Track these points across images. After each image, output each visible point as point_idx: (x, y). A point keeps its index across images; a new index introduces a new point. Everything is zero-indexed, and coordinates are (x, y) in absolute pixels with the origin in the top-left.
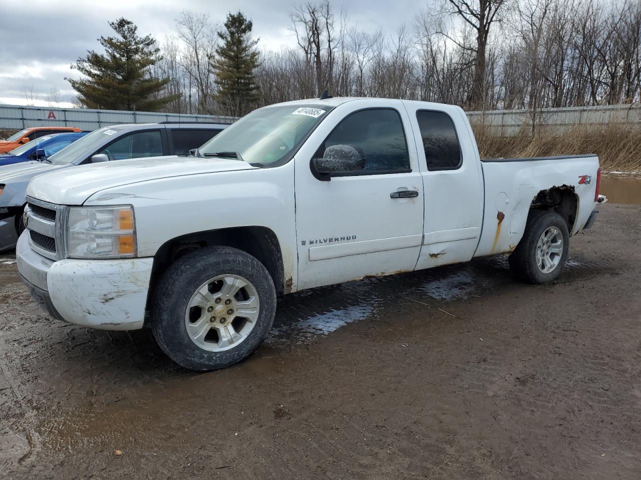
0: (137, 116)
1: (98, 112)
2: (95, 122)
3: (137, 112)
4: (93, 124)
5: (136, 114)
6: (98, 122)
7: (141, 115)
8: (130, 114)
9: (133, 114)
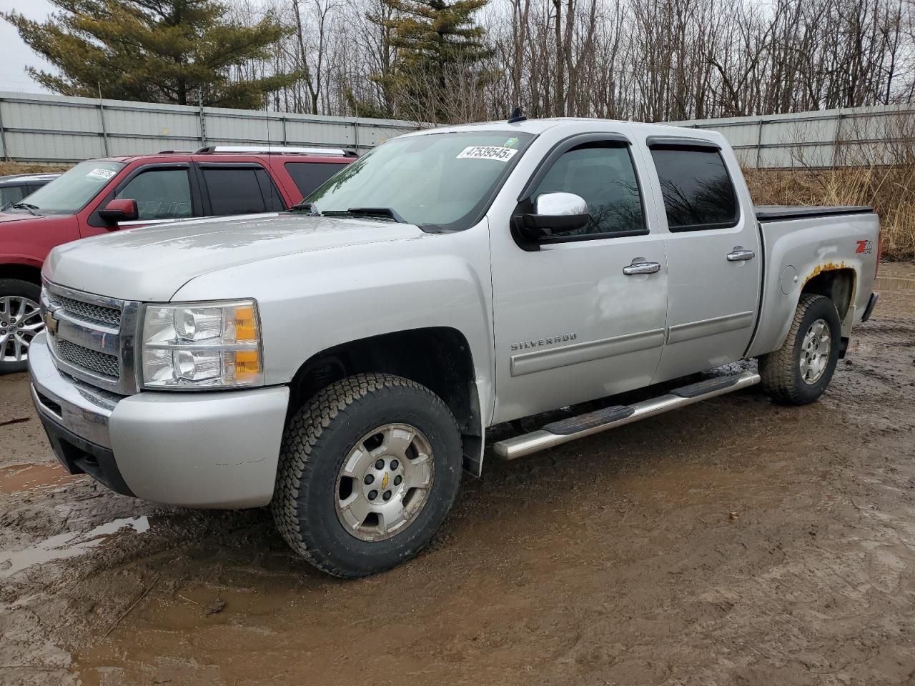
0: (208, 120)
1: (98, 107)
2: (91, 135)
3: (208, 110)
4: (87, 139)
5: (205, 114)
6: (101, 135)
7: (220, 116)
8: (189, 114)
9: (197, 114)
